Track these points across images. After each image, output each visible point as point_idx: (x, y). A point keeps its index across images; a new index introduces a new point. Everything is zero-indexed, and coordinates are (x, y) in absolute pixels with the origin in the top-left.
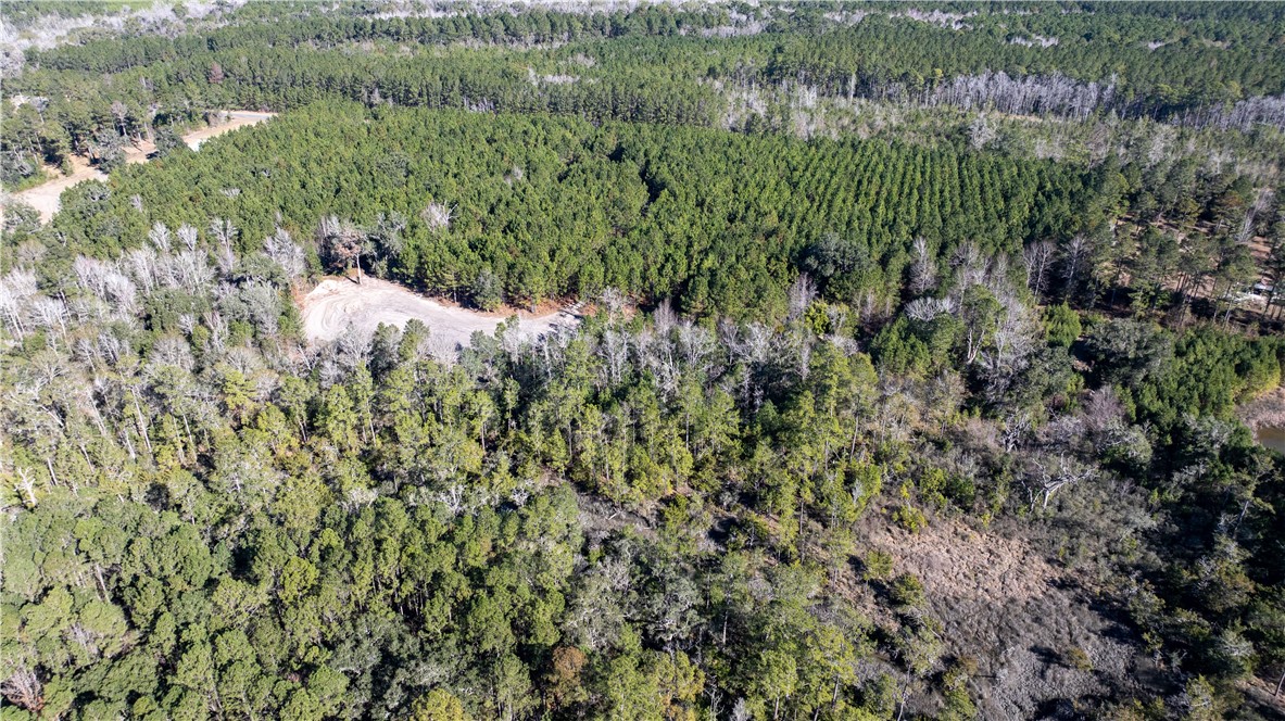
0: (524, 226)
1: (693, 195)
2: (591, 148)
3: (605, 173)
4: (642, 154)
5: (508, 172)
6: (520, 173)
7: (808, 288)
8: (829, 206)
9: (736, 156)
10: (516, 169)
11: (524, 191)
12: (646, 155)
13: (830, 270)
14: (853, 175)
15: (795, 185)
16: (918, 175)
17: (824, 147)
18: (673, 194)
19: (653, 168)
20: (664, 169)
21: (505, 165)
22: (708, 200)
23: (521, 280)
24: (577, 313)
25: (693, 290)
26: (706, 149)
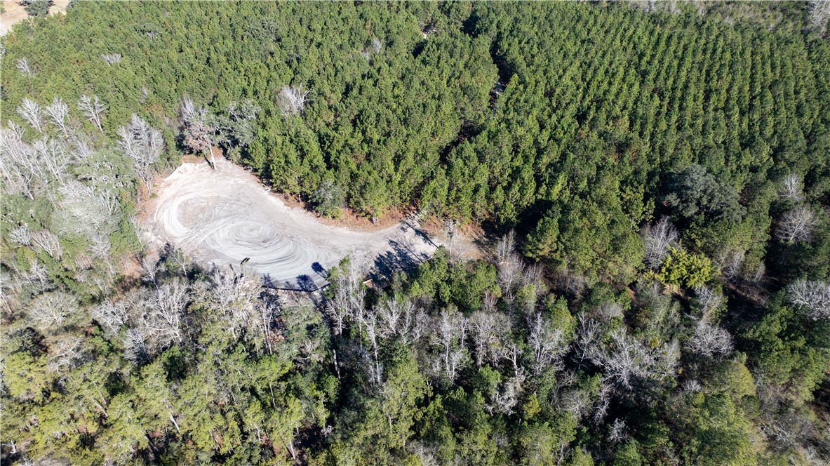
0: (373, 117)
1: (542, 84)
2: (448, 13)
3: (457, 51)
4: (494, 25)
5: (368, 43)
6: (378, 45)
7: (668, 233)
8: (681, 108)
9: (584, 35)
10: (375, 41)
11: (379, 71)
12: (498, 27)
13: (692, 210)
14: (702, 64)
15: (644, 74)
16: (768, 69)
17: (669, 26)
18: (522, 82)
19: (504, 45)
20: (515, 50)
21: (366, 34)
22: (558, 91)
23: (362, 194)
24: (418, 226)
25: (542, 231)
26: (556, 24)
